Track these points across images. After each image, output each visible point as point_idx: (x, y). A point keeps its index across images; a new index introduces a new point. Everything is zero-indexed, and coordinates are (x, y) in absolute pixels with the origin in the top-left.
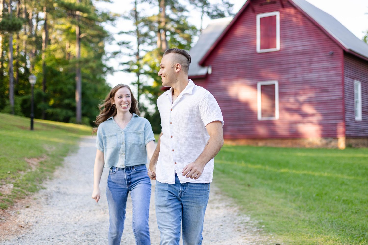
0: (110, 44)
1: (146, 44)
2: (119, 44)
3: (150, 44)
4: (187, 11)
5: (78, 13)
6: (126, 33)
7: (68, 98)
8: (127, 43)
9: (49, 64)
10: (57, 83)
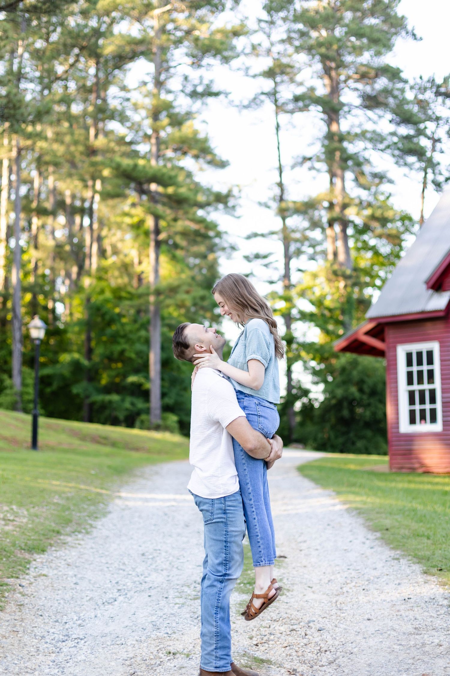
0: (229, 257)
1: (303, 257)
2: (247, 258)
3: (312, 258)
4: (391, 181)
5: (153, 187)
6: (263, 235)
7: (137, 371)
8: (265, 257)
9: (96, 299)
10: (114, 338)
